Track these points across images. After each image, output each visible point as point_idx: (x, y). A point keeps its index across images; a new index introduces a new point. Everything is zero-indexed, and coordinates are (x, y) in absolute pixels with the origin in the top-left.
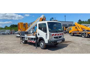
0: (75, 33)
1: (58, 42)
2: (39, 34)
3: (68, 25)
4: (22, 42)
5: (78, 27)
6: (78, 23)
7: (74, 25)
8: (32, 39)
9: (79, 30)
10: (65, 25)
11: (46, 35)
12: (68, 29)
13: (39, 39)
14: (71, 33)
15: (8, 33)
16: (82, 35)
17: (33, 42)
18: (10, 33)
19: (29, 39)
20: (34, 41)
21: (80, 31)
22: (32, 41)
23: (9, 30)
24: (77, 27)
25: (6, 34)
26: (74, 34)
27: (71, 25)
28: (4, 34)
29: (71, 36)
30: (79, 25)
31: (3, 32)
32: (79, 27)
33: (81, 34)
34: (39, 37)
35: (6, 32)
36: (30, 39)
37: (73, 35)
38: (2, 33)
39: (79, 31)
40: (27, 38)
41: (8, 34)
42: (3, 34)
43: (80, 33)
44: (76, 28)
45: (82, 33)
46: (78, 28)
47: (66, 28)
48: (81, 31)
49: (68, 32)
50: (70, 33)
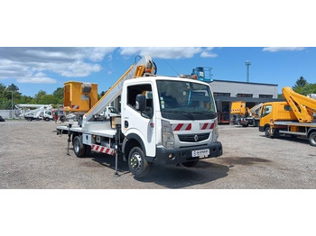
0: (285, 128)
1: (194, 154)
2: (126, 124)
3: (256, 96)
4: (73, 149)
5: (296, 104)
6: (295, 89)
7: (281, 98)
8: (106, 139)
9: (298, 115)
10: (247, 95)
11: (151, 125)
12: (257, 111)
13: (125, 140)
14: (267, 126)
15: (46, 115)
16: (309, 135)
17: (108, 150)
18: (51, 117)
19: (95, 139)
20: (111, 150)
21: (303, 119)
22: (103, 149)
23: (49, 107)
24: (292, 104)
25: (38, 119)
26: (278, 133)
27: (267, 98)
28: (32, 119)
29: (267, 136)
30: (299, 98)
31: (29, 113)
32: (301, 106)
33: (305, 134)
34: (126, 132)
35: (39, 113)
36: (99, 142)
37: (276, 135)
38: (26, 114)
39: (297, 121)
40: (90, 136)
41: (46, 119)
42: (27, 118)
43: (302, 129)
44: (287, 107)
45: (308, 128)
46: (294, 108)
47: (250, 105)
48: (306, 122)
49: (255, 123)
50: (262, 124)
